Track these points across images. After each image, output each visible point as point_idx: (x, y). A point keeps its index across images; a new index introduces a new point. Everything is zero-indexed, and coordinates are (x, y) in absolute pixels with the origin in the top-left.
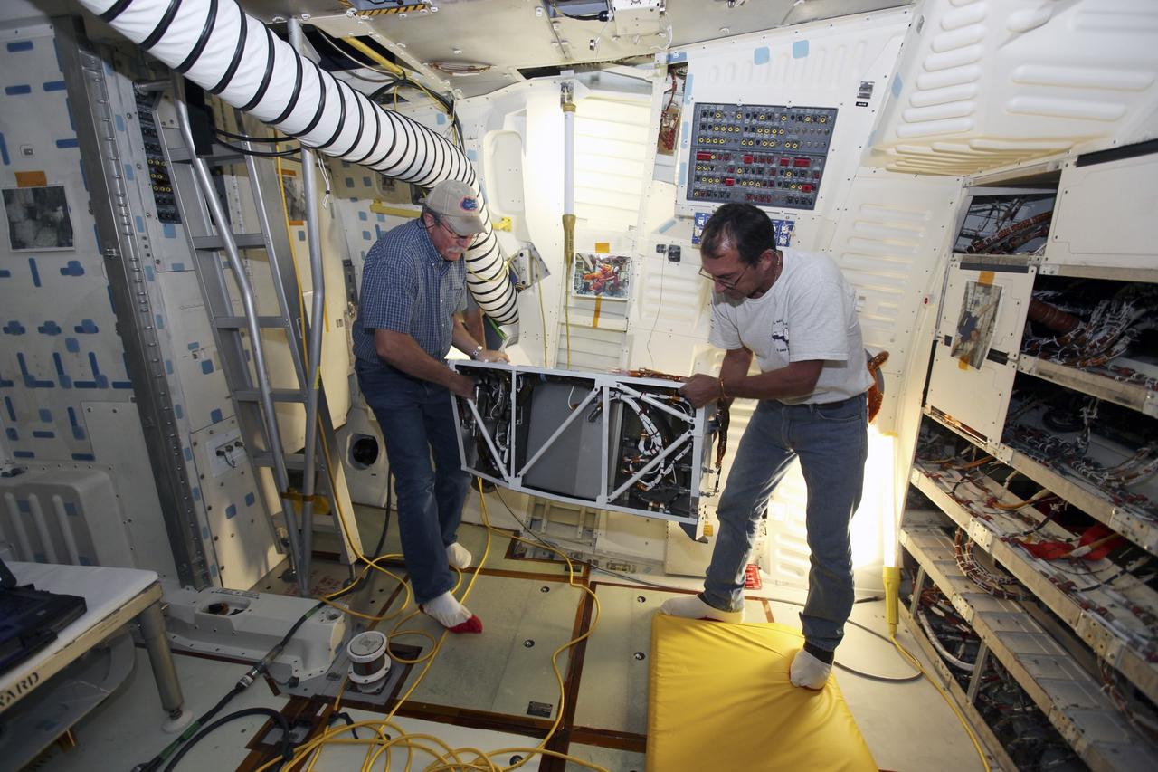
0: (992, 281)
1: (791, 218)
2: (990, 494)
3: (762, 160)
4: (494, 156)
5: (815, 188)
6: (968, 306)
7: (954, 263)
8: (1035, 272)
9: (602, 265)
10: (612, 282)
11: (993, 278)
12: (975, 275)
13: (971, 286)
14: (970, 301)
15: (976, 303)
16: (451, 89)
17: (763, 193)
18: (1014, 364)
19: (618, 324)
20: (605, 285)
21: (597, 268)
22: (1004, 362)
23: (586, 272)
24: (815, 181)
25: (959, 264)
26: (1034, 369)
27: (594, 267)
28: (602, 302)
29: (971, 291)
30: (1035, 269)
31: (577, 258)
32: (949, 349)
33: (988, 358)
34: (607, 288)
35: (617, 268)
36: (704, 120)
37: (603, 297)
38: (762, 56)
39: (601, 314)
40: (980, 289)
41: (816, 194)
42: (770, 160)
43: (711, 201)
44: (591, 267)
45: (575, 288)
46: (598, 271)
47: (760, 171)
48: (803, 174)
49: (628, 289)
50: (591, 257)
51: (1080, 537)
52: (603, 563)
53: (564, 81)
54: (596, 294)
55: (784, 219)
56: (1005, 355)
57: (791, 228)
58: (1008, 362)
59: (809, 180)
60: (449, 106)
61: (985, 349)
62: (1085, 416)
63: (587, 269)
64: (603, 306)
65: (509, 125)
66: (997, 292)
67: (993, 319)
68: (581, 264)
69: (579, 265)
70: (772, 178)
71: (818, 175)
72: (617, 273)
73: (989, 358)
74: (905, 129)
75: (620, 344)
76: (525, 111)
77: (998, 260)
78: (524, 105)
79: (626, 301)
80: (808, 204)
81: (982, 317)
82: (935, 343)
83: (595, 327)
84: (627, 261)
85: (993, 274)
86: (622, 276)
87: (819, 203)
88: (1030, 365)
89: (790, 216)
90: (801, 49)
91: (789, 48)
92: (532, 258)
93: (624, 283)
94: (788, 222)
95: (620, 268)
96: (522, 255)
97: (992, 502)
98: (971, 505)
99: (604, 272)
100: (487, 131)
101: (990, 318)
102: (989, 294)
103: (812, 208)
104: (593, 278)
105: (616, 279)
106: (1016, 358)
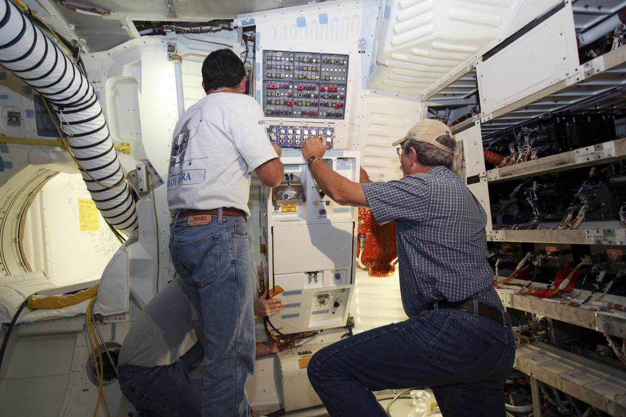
1: (332, 126)
3: (309, 89)
4: (114, 98)
5: (343, 106)
8: (479, 123)
16: (76, 39)
17: (312, 111)
18: (485, 179)
22: (478, 181)
24: (342, 102)
26: (498, 176)
30: (479, 121)
36: (269, 63)
38: (301, 22)
41: (344, 110)
42: (314, 89)
43: (279, 117)
47: (309, 96)
48: (335, 97)
51: (554, 282)
53: (170, 41)
55: (328, 127)
56: (478, 176)
57: (332, 132)
58: (481, 180)
59: (338, 101)
60: (75, 51)
61: (464, 179)
62: (530, 202)
65: (127, 73)
66: (461, 144)
70: (316, 101)
71: (343, 98)
73: (469, 183)
74: (396, 39)
76: (140, 61)
78: (140, 56)
80: (340, 116)
81: (456, 162)
87: (347, 115)
88: (495, 174)
89: (331, 124)
90: (324, 19)
91: (317, 19)
92: (148, 173)
94: (330, 129)
96: (139, 169)
100: (108, 78)
101: (461, 160)
103: (344, 119)
106: (485, 175)
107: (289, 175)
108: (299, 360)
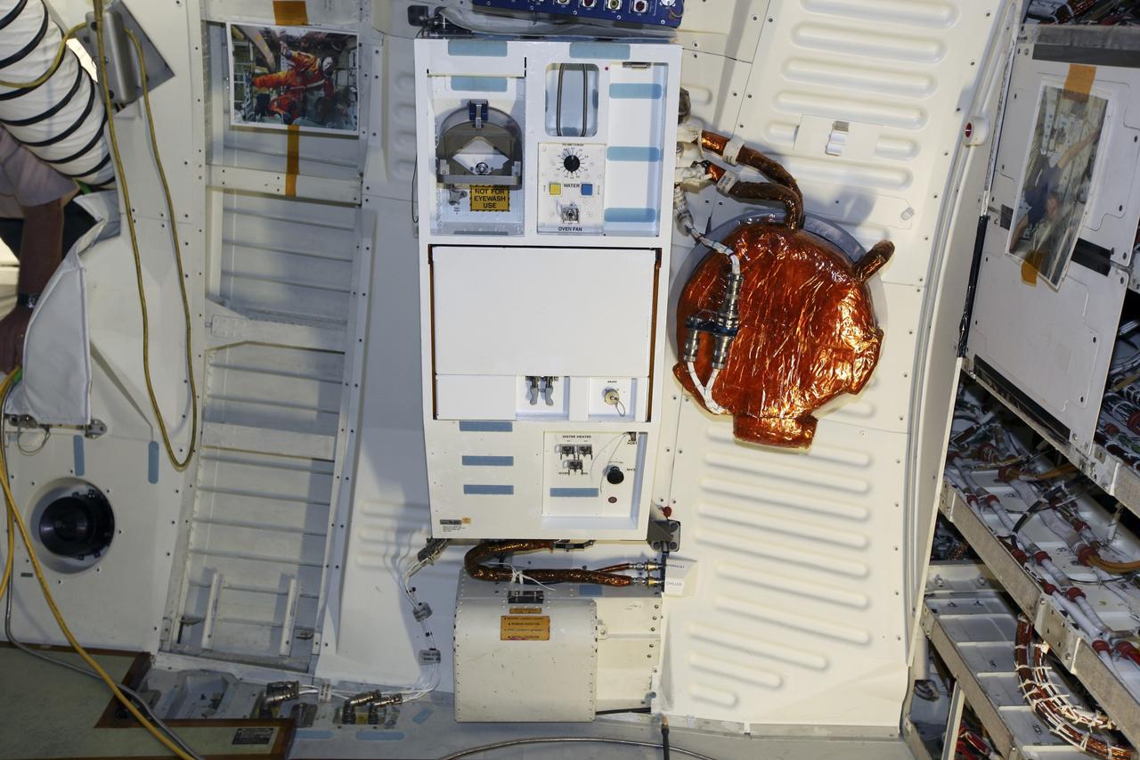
0: (1089, 88)
2: (1087, 533)
6: (1044, 144)
7: (1023, 46)
9: (295, 53)
10: (322, 93)
11: (1091, 81)
12: (1057, 74)
13: (1052, 96)
14: (1047, 131)
15: (1058, 134)
18: (1123, 274)
19: (341, 188)
20: (305, 100)
21: (284, 62)
22: (1105, 270)
23: (258, 71)
25: (1031, 47)
27: (277, 60)
28: (302, 138)
29: (1050, 110)
31: (234, 37)
32: (1008, 236)
33: (1072, 259)
34: (310, 108)
35: (329, 60)
37: (302, 129)
39: (302, 165)
40: (1067, 104)
44: (270, 57)
45: (238, 107)
46: (285, 69)
49: (359, 109)
50: (267, 33)
52: (326, 711)
54: (288, 121)
56: (1106, 253)
58: (1113, 271)
61: (1069, 239)
63: (261, 61)
64: (306, 146)
66: (1098, 113)
67: (1088, 173)
68: (246, 49)
69: (240, 52)
72: (329, 72)
73: (1077, 257)
75: (352, 230)
77: (1105, 37)
79: (356, 138)
81: (1069, 166)
82: (983, 222)
83: (291, 196)
84: (350, 45)
85: (1093, 71)
86: (342, 79)
92: (122, 34)
93: (348, 97)
95: (336, 61)
97: (1088, 555)
98: (1045, 562)
99: (300, 68)
101: (1082, 171)
102: (1081, 117)
104: (277, 85)
105: (329, 86)
106: (1127, 263)
107: (479, 106)
108: (504, 618)
